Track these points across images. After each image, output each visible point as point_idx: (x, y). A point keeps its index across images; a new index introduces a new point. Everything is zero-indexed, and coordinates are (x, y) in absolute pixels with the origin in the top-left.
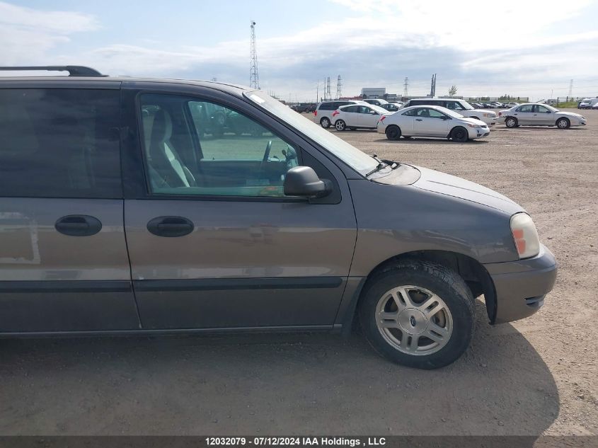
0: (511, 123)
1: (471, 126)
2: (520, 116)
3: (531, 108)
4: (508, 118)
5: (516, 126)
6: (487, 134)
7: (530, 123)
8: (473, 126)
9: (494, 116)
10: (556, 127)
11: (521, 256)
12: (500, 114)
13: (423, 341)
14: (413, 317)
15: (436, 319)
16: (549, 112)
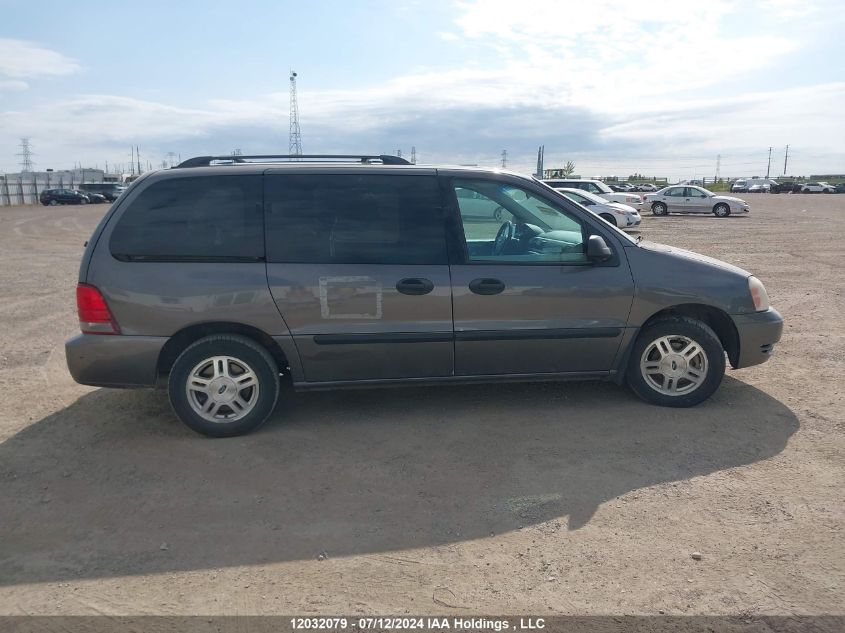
0: (659, 209)
1: (619, 212)
2: (669, 201)
3: (682, 191)
4: (656, 204)
5: (665, 213)
6: (638, 223)
7: (681, 210)
8: (623, 213)
9: (638, 201)
10: (713, 214)
11: (758, 309)
12: (645, 198)
13: (683, 383)
14: (674, 362)
15: (693, 363)
16: (704, 196)
